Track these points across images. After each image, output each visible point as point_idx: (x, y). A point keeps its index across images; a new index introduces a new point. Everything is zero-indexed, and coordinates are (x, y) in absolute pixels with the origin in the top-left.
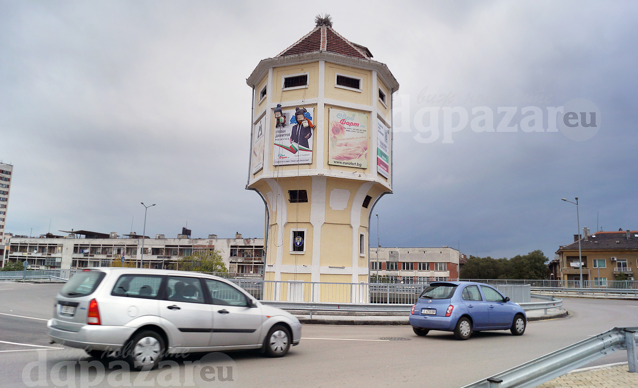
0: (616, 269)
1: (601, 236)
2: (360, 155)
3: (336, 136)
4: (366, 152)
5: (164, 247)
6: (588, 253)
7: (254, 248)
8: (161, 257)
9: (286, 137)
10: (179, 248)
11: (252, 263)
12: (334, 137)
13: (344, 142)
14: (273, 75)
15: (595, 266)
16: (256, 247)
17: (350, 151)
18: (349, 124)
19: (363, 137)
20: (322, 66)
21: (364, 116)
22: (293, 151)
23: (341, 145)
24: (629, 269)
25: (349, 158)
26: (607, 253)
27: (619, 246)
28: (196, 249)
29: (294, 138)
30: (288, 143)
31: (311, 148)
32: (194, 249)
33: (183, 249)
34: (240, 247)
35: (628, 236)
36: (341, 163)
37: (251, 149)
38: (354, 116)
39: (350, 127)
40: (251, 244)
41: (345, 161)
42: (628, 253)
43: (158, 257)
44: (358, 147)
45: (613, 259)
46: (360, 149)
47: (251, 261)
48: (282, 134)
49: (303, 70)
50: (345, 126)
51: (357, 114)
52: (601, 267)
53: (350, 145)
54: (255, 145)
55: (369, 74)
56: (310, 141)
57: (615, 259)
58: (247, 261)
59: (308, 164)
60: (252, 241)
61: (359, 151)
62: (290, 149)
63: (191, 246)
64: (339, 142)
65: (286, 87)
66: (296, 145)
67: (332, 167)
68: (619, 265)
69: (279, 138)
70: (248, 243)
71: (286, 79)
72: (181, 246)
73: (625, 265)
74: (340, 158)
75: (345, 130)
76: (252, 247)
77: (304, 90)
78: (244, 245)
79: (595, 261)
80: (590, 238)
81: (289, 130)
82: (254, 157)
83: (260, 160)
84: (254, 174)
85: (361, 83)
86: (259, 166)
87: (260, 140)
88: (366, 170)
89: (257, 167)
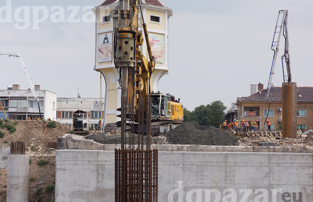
0: (281, 117)
2: (160, 57)
4: (163, 55)
6: (261, 104)
13: (153, 50)
15: (266, 115)
17: (156, 54)
18: (156, 41)
19: (161, 47)
21: (162, 36)
37: (96, 48)
38: (157, 37)
39: (156, 43)
44: (159, 53)
46: (160, 54)
50: (154, 42)
51: (159, 35)
53: (156, 52)
54: (99, 46)
55: (163, 13)
57: (281, 110)
61: (160, 55)
75: (154, 44)
79: (266, 111)
82: (100, 53)
83: (108, 56)
84: (100, 63)
85: (161, 20)
86: (108, 59)
87: (106, 45)
88: (162, 64)
89: (104, 60)
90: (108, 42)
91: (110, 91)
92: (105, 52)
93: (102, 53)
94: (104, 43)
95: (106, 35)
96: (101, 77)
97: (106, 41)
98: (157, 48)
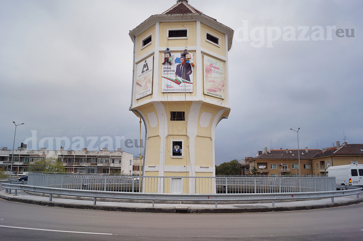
0: (282, 169)
1: (273, 152)
2: (221, 90)
3: (207, 74)
4: (224, 88)
5: (8, 155)
6: (268, 161)
7: (75, 157)
8: (6, 163)
9: (172, 72)
10: (20, 156)
11: (73, 167)
12: (207, 75)
13: (212, 79)
14: (160, 27)
15: (271, 168)
16: (76, 156)
17: (215, 86)
18: (215, 68)
19: (221, 78)
20: (198, 24)
21: (222, 63)
22: (178, 83)
23: (210, 81)
24: (288, 170)
25: (215, 91)
26: (278, 161)
27: (283, 157)
28: (33, 157)
29: (178, 73)
30: (173, 76)
31: (192, 82)
32: (31, 158)
33: (22, 158)
34: (65, 156)
35: (287, 152)
36: (211, 94)
37: (133, 82)
38: (217, 62)
39: (215, 70)
40: (73, 154)
41: (213, 93)
42: (288, 161)
43: (4, 163)
44: (220, 84)
45: (281, 164)
47: (72, 165)
48: (168, 70)
49: (183, 26)
50: (212, 68)
51: (218, 61)
52: (274, 168)
53: (215, 82)
54: (137, 78)
55: (223, 35)
56: (191, 76)
57: (282, 164)
58: (69, 165)
59: (190, 93)
60: (73, 152)
61: (220, 87)
62: (175, 81)
63: (29, 155)
64: (210, 79)
65: (170, 36)
66: (180, 79)
67: (205, 96)
68: (283, 167)
69: (166, 72)
70: (71, 153)
71: (170, 32)
72: (21, 155)
73: (286, 167)
74: (210, 90)
75: (212, 71)
76: (73, 156)
77: (185, 40)
78: (67, 155)
79: (271, 165)
80: (268, 153)
81: (174, 67)
82: (138, 87)
83: (146, 88)
84: (138, 100)
85: (220, 41)
86: (146, 93)
87: (145, 74)
88: (224, 100)
89: (143, 94)
90: (148, 69)
91: (150, 139)
92: (143, 84)
93: (140, 85)
94: (143, 72)
95: (146, 61)
96: (141, 122)
97: (145, 69)
98: (216, 78)
